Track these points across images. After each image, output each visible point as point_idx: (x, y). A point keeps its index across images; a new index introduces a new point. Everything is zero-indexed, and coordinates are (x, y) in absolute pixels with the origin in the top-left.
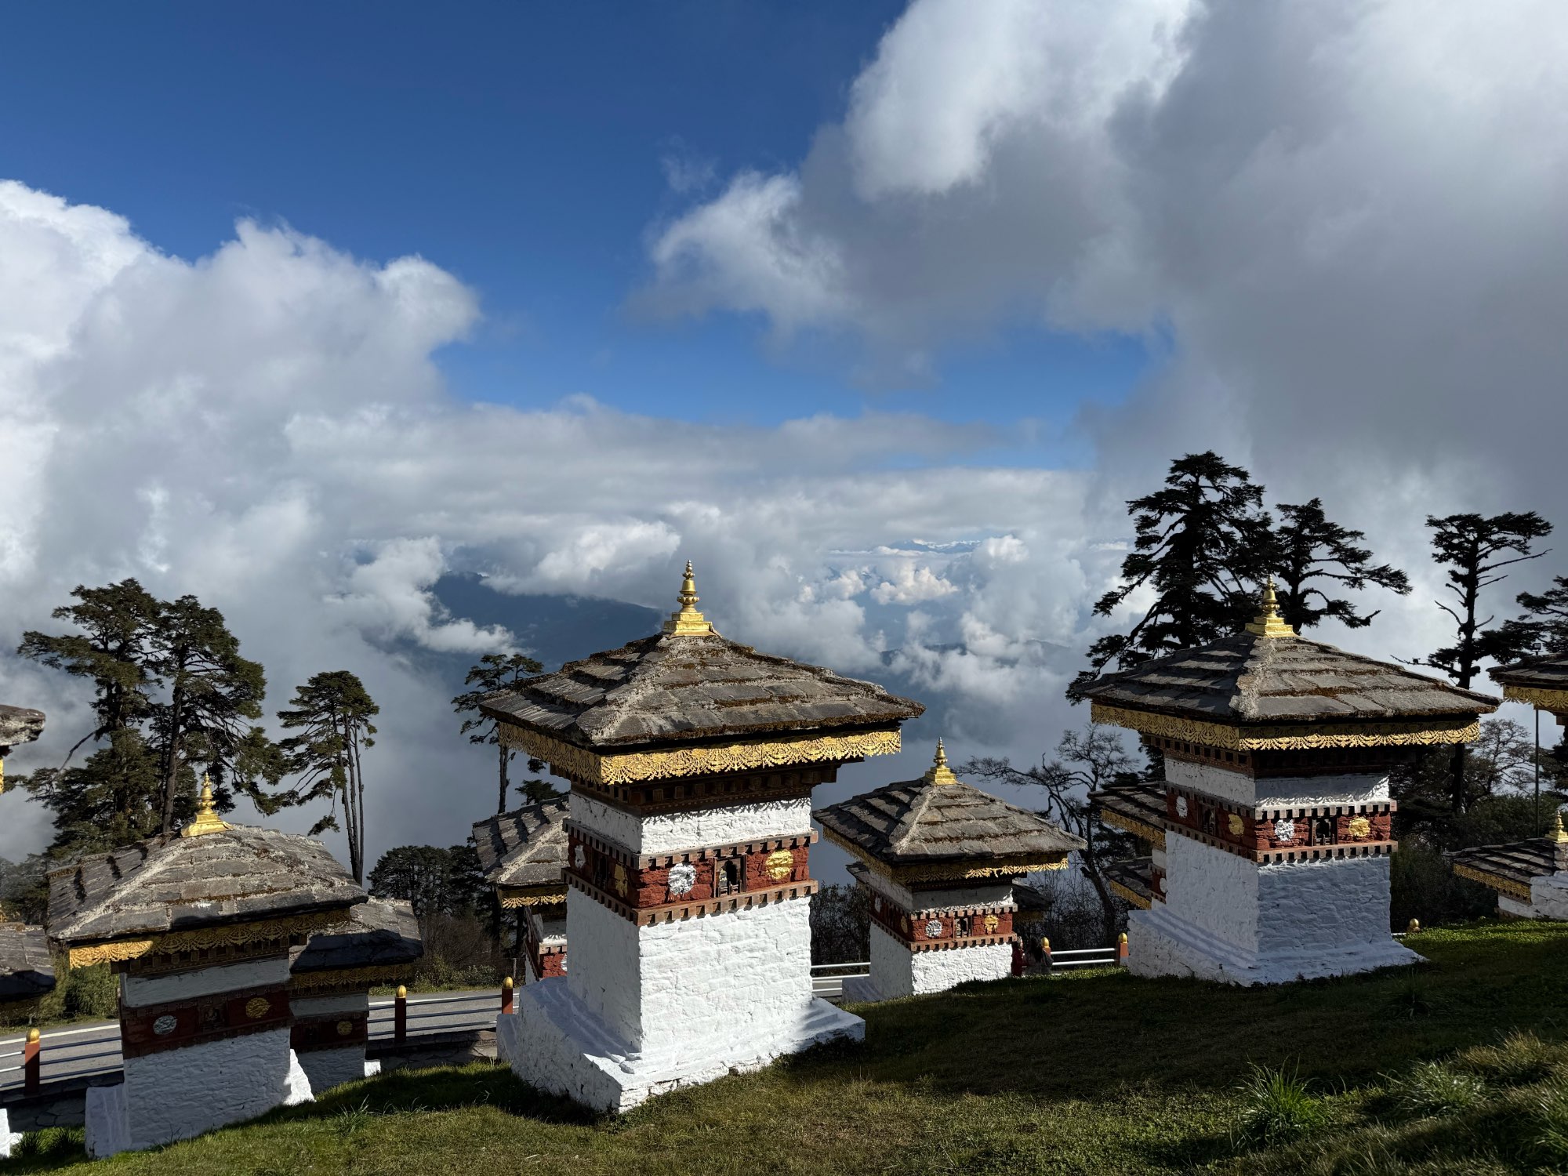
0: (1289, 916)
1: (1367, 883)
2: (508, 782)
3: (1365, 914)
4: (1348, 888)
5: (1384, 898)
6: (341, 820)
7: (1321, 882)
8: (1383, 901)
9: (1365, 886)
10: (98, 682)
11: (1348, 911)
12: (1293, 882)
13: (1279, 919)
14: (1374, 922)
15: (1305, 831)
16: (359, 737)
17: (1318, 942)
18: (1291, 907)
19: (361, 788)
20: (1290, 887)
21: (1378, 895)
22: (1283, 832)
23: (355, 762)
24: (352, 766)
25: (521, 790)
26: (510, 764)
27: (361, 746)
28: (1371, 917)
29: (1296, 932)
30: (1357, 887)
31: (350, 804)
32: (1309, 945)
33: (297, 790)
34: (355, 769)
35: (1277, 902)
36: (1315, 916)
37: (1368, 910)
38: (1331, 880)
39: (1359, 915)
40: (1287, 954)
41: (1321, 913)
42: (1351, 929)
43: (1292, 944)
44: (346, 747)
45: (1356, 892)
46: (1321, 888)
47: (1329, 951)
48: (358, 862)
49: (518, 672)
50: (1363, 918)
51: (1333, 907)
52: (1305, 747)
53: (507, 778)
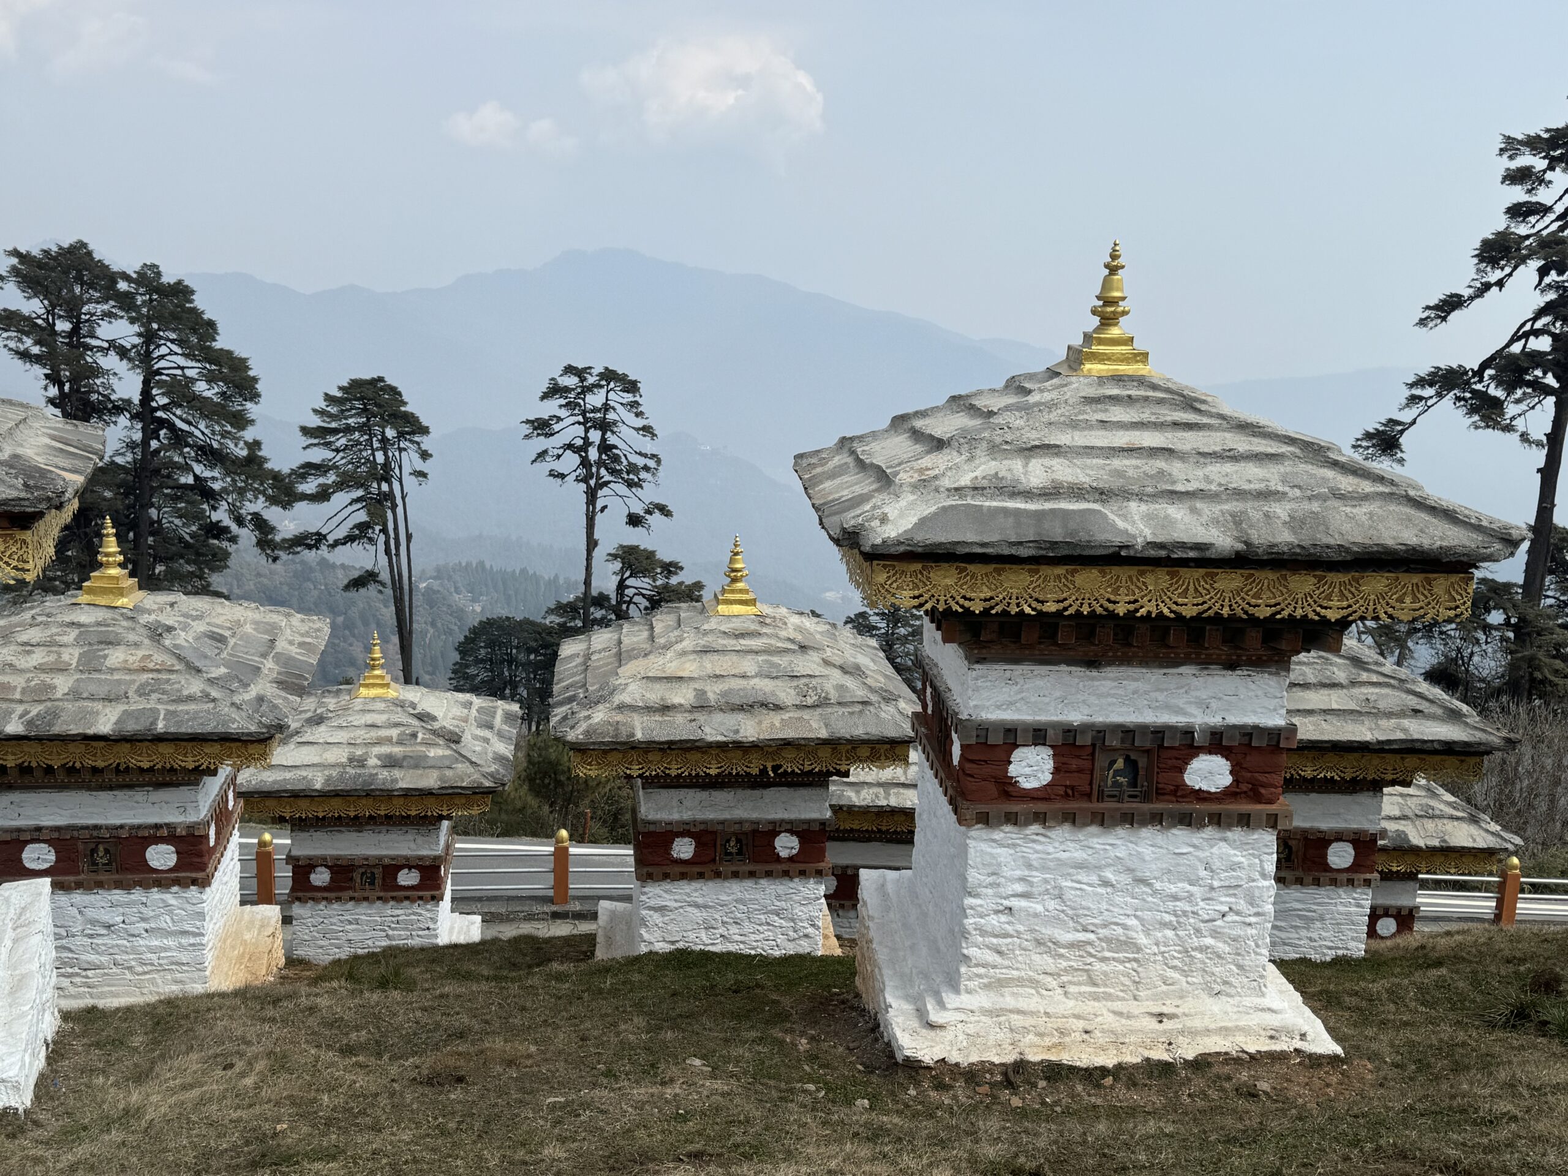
0: (1032, 931)
1: (1216, 884)
2: (596, 543)
3: (1209, 941)
4: (1173, 889)
5: (1257, 914)
6: (385, 576)
7: (1109, 875)
8: (1253, 920)
9: (1212, 888)
10: (47, 376)
11: (1170, 933)
12: (1044, 868)
13: (1006, 935)
14: (1230, 958)
15: (1080, 771)
16: (407, 470)
17: (1095, 985)
18: (1036, 915)
19: (409, 537)
20: (1037, 877)
21: (1242, 905)
22: (1028, 770)
23: (399, 501)
24: (394, 507)
25: (615, 556)
26: (599, 517)
27: (410, 482)
28: (1222, 947)
29: (1046, 962)
30: (1193, 889)
31: (394, 558)
32: (1072, 989)
33: (324, 531)
34: (400, 510)
35: (1006, 903)
36: (1092, 936)
37: (1216, 934)
38: (1130, 870)
39: (1195, 942)
40: (1022, 1004)
41: (1103, 932)
42: (1174, 968)
43: (1034, 983)
44: (387, 479)
45: (1189, 899)
46: (1106, 883)
47: (1118, 1006)
48: (406, 635)
49: (608, 392)
50: (1202, 949)
51: (1132, 922)
52: (1028, 610)
53: (596, 537)
